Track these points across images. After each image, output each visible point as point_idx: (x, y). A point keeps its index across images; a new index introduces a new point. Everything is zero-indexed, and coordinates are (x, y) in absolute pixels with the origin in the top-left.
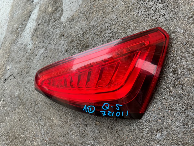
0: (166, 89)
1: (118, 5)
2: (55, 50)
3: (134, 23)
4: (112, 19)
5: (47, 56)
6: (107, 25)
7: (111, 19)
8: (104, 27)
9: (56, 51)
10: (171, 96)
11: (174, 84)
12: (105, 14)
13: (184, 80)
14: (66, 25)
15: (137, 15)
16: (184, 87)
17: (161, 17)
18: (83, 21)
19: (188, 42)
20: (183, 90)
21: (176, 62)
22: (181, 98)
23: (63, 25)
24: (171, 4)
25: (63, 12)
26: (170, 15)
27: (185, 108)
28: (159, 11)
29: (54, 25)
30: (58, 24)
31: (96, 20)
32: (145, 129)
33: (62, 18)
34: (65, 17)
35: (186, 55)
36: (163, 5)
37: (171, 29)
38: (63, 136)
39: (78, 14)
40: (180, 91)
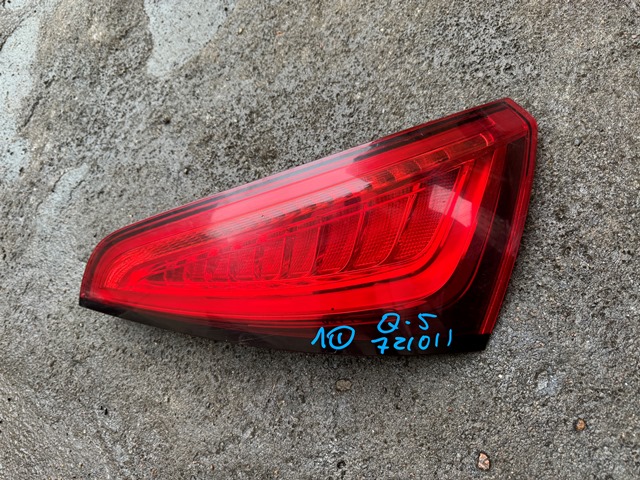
0: (542, 260)
1: (363, 34)
2: (138, 170)
3: (423, 87)
4: (349, 75)
5: (102, 192)
6: (336, 89)
7: (346, 73)
8: (324, 96)
9: (144, 172)
10: (561, 278)
11: (563, 247)
12: (323, 60)
13: (587, 234)
14: (171, 87)
15: (430, 66)
16: (591, 252)
17: (502, 73)
18: (244, 77)
19: (585, 137)
20: (590, 259)
21: (561, 189)
22: (586, 279)
23: (158, 86)
24: (525, 40)
25: (152, 44)
26: (528, 70)
27: (601, 304)
28: (493, 58)
29: (120, 88)
30: (138, 85)
31: (293, 74)
32: (500, 376)
33: (151, 63)
34: (164, 61)
35: (586, 170)
36: (504, 43)
37: (535, 104)
38: (214, 451)
39: (216, 54)
40: (583, 263)
